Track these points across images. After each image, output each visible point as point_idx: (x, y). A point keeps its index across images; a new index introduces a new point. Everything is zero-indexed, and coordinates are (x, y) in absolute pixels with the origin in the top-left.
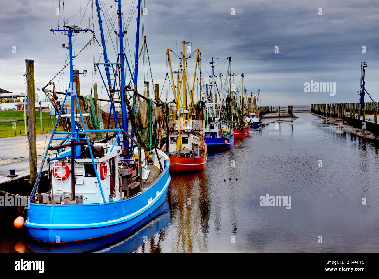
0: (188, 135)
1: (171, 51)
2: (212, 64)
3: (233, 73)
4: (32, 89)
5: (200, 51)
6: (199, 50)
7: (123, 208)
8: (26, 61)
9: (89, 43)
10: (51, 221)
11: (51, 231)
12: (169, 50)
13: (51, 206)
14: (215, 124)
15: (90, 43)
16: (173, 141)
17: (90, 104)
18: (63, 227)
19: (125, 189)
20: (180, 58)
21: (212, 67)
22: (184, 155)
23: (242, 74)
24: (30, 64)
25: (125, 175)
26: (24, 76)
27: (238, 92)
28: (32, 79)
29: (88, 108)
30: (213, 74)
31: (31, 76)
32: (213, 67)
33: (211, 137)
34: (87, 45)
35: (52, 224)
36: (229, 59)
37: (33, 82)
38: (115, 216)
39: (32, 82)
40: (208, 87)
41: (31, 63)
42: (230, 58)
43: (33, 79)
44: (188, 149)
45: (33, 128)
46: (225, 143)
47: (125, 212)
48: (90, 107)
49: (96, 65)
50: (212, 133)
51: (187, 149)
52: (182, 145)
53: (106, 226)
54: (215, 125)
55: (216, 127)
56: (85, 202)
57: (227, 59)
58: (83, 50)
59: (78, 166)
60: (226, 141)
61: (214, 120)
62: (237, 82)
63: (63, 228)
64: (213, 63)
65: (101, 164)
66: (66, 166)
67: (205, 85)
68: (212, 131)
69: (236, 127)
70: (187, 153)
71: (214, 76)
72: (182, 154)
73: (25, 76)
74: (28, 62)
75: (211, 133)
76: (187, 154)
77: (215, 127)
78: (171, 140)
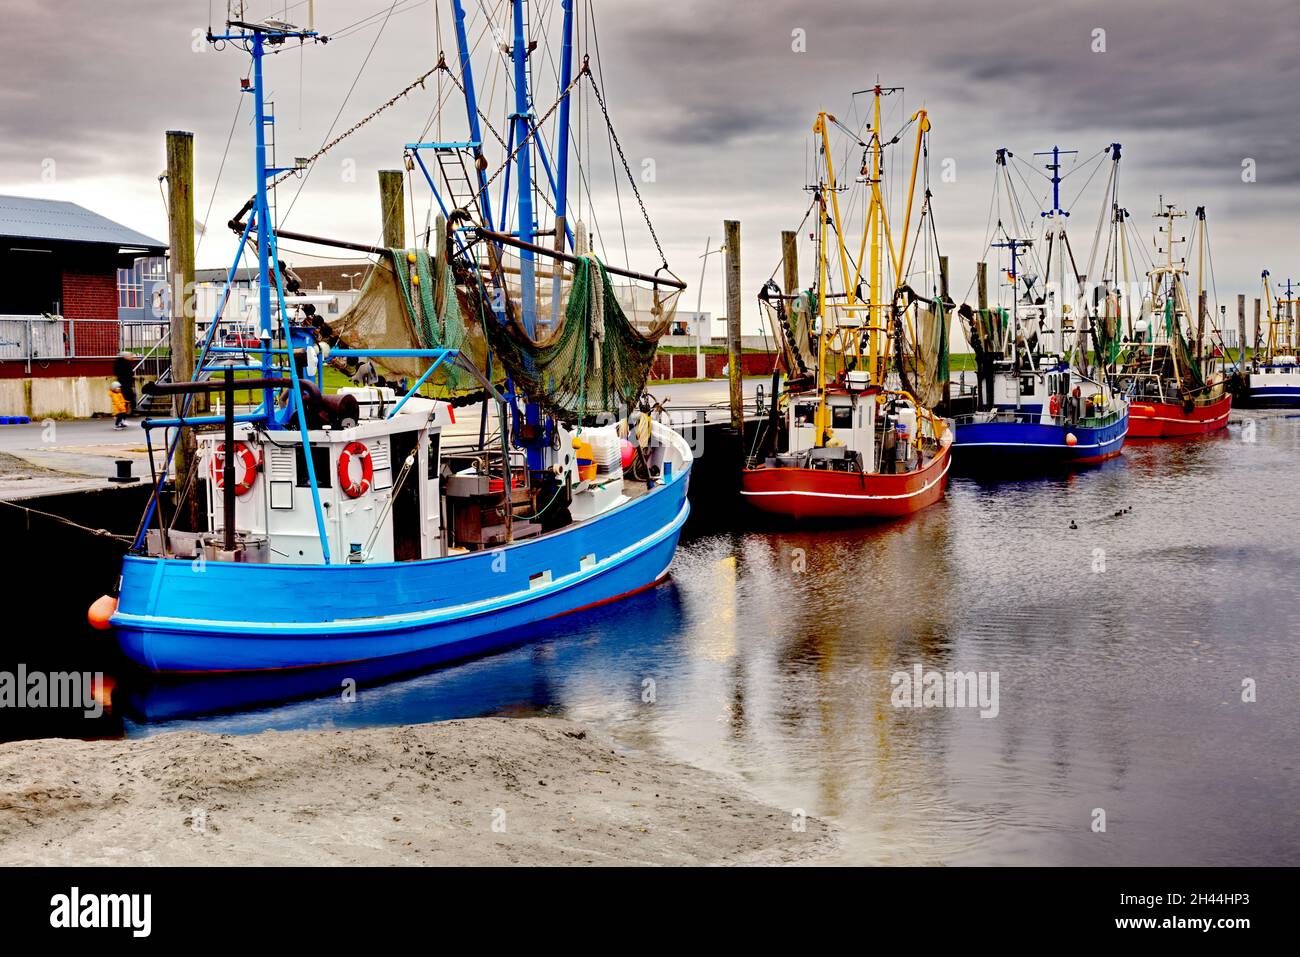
0: (853, 399)
1: (832, 119)
2: (1053, 171)
3: (1170, 207)
4: (183, 218)
5: (929, 117)
6: (924, 114)
7: (399, 585)
8: (169, 134)
9: (419, 85)
10: (150, 606)
11: (149, 635)
12: (826, 118)
13: (155, 563)
14: (1036, 376)
15: (421, 82)
16: (803, 419)
17: (417, 274)
18: (184, 625)
19: (473, 541)
20: (862, 144)
21: (1052, 180)
22: (825, 463)
23: (1199, 208)
24: (180, 143)
25: (468, 496)
26: (161, 179)
27: (1187, 274)
28: (183, 188)
29: (412, 287)
30: (1056, 207)
31: (180, 181)
32: (1056, 181)
33: (1020, 420)
34: (408, 89)
35: (154, 615)
36: (1112, 150)
37: (186, 198)
38: (361, 608)
39: (183, 199)
40: (1019, 250)
41: (181, 141)
42: (1117, 147)
43: (186, 191)
44: (840, 445)
45: (184, 337)
46: (1065, 443)
47: (404, 598)
48: (418, 286)
49: (410, 152)
50: (1025, 408)
51: (837, 444)
52: (832, 432)
53: (325, 635)
54: (1038, 379)
55: (1041, 386)
56: (274, 559)
57: (1107, 150)
58: (391, 103)
59: (279, 451)
60: (1071, 437)
61: (1037, 366)
62: (1184, 240)
63: (184, 628)
64: (1055, 167)
65: (345, 449)
66: (245, 451)
67: (1006, 242)
68: (1027, 400)
69: (1162, 397)
70: (836, 457)
71: (1061, 212)
72: (819, 460)
73: (165, 180)
74: (172, 137)
75: (1022, 406)
76: (835, 462)
77: (1037, 388)
78: (796, 416)
